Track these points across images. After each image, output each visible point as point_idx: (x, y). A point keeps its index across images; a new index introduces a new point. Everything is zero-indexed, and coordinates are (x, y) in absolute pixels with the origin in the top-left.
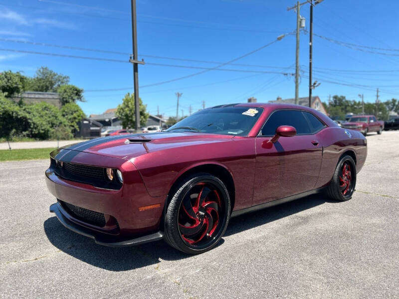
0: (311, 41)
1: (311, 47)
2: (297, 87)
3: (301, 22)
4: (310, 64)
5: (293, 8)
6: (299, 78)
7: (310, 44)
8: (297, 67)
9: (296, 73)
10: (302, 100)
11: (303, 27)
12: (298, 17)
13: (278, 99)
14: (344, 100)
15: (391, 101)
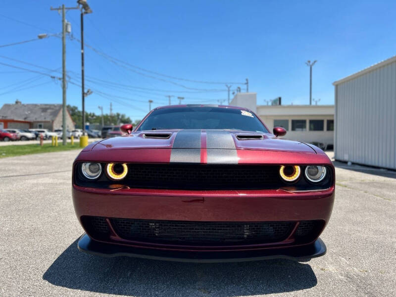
0: (82, 48)
1: (83, 54)
2: (64, 93)
3: (66, 26)
4: (83, 71)
5: (58, 9)
6: (66, 83)
7: (82, 51)
8: (64, 71)
9: (64, 78)
10: (48, 107)
11: (69, 33)
12: (63, 21)
13: (17, 102)
14: (76, 111)
15: (116, 115)
